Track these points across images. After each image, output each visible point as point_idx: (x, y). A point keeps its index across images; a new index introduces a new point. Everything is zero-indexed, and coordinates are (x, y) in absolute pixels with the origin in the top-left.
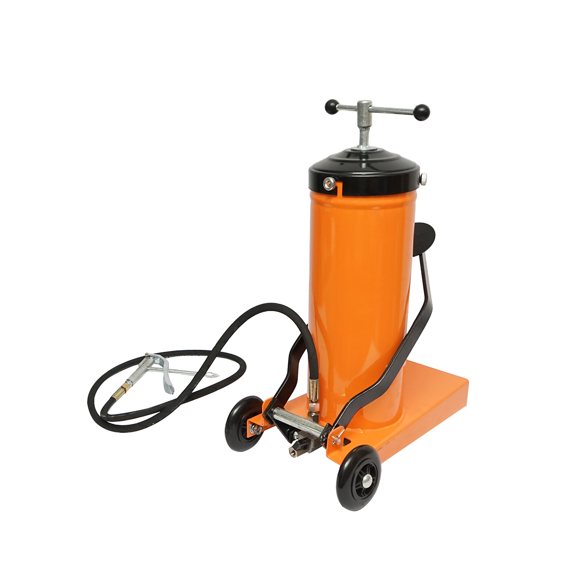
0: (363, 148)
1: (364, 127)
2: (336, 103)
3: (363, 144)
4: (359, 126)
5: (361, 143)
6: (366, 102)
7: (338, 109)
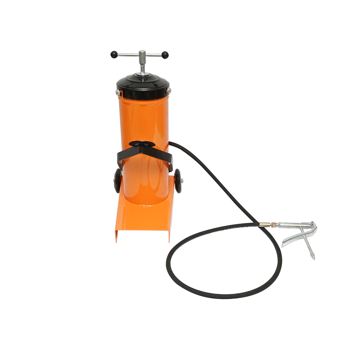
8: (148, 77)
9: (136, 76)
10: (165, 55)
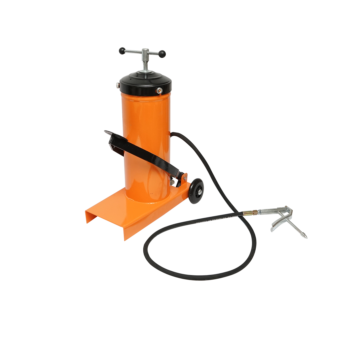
0: (145, 72)
1: (146, 61)
6: (146, 50)
8: (150, 74)
9: (139, 73)
10: (162, 54)
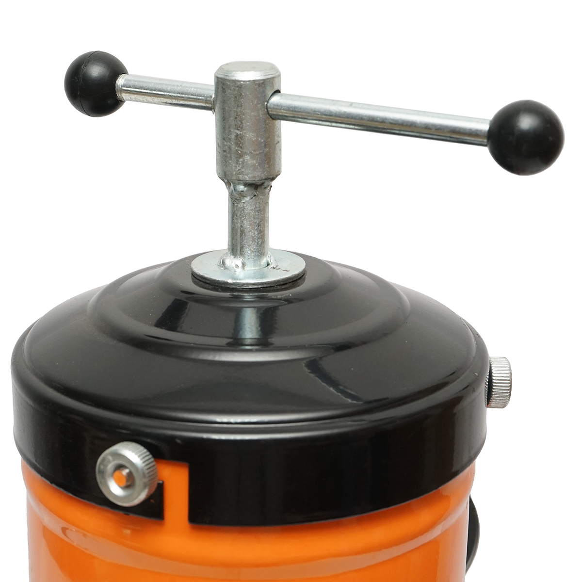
1: (245, 183)
2: (116, 69)
3: (247, 251)
4: (226, 177)
5: (236, 248)
7: (124, 96)
